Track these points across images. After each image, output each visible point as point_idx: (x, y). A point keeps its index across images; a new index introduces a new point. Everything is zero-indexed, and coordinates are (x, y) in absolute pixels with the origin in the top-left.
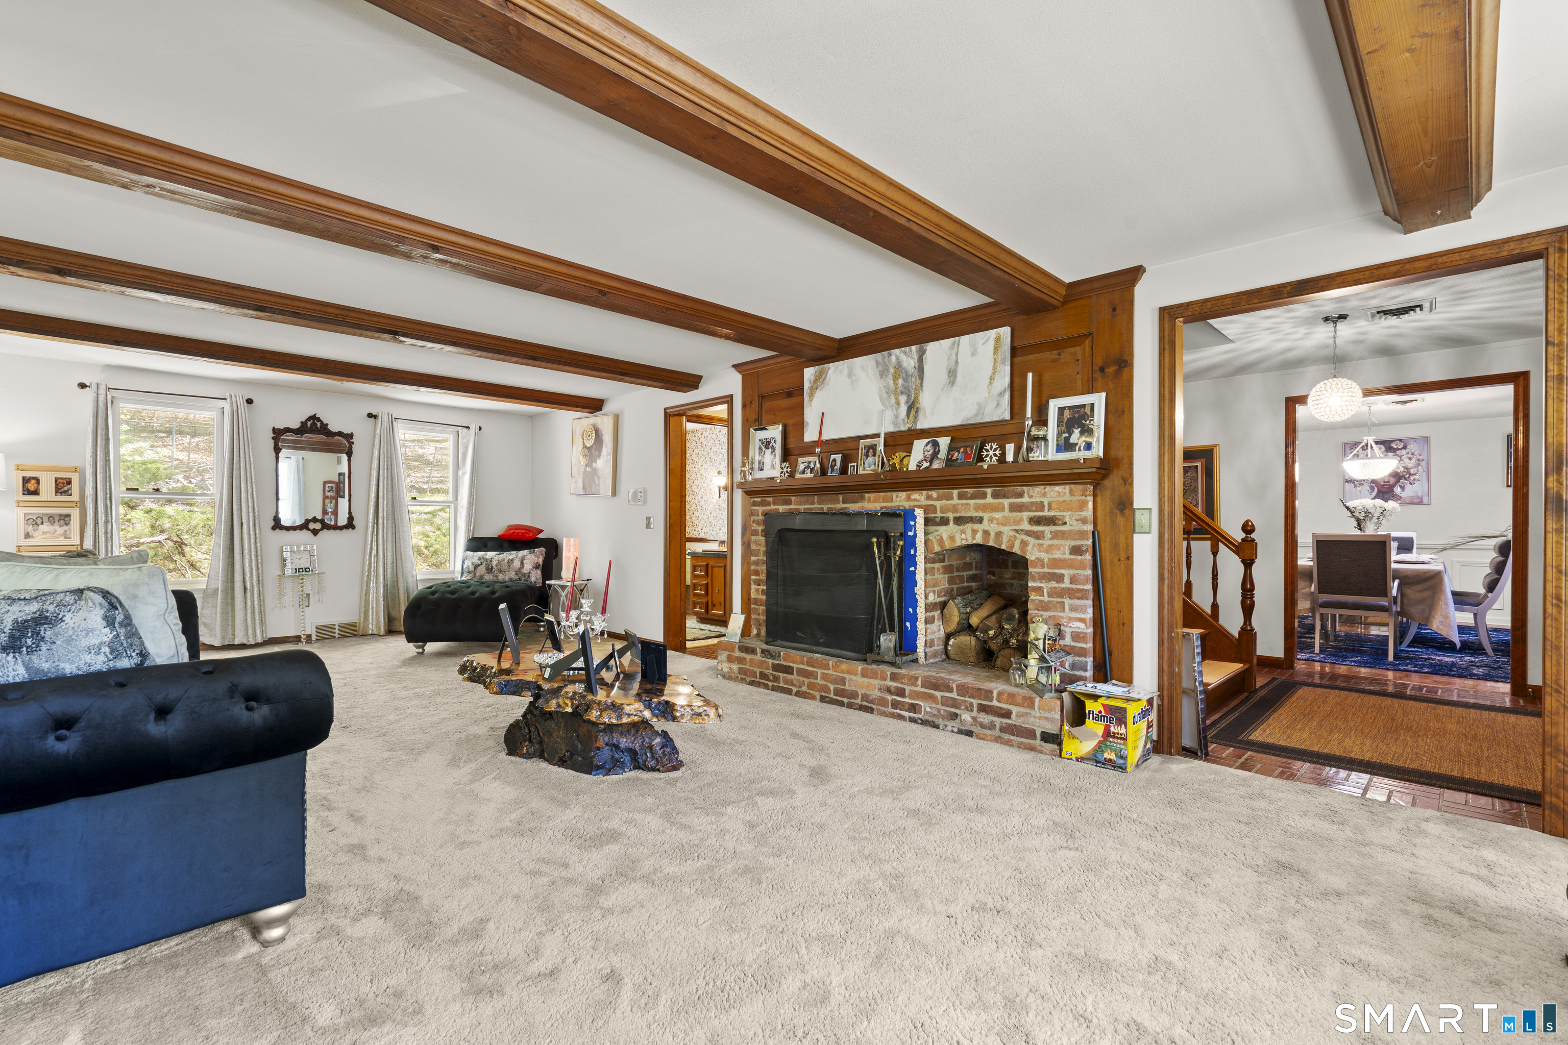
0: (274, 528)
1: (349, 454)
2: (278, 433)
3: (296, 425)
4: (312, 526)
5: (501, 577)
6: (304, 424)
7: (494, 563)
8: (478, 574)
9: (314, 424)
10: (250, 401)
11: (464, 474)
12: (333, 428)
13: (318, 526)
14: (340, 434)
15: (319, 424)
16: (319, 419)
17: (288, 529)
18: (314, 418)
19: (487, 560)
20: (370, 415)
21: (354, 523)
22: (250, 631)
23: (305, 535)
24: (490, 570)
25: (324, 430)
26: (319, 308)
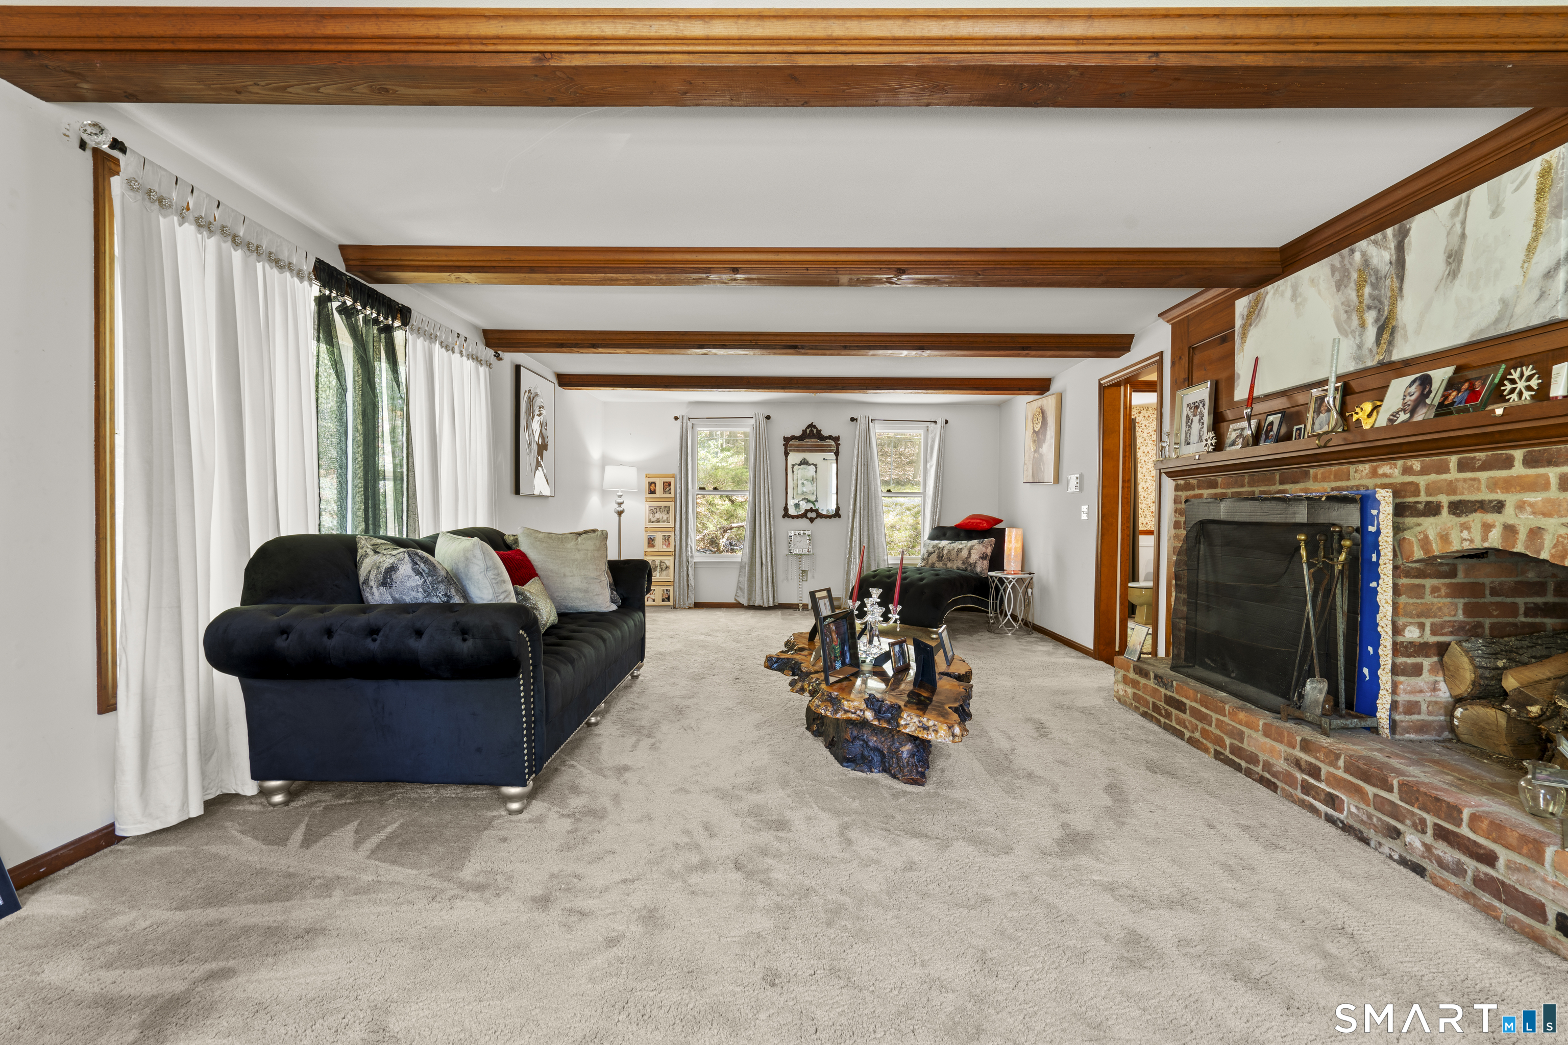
0: (784, 517)
1: (837, 454)
2: (787, 440)
3: (798, 433)
4: (810, 515)
5: (949, 565)
6: (804, 431)
7: (945, 552)
8: (930, 562)
9: (811, 431)
10: (768, 418)
11: (931, 466)
12: (825, 433)
13: (813, 515)
14: (830, 437)
15: (815, 431)
16: (815, 427)
17: (793, 517)
18: (811, 426)
19: (939, 548)
20: (853, 419)
21: (840, 512)
22: (765, 597)
23: (804, 522)
24: (940, 558)
25: (819, 436)
26: (738, 338)
